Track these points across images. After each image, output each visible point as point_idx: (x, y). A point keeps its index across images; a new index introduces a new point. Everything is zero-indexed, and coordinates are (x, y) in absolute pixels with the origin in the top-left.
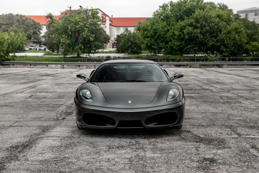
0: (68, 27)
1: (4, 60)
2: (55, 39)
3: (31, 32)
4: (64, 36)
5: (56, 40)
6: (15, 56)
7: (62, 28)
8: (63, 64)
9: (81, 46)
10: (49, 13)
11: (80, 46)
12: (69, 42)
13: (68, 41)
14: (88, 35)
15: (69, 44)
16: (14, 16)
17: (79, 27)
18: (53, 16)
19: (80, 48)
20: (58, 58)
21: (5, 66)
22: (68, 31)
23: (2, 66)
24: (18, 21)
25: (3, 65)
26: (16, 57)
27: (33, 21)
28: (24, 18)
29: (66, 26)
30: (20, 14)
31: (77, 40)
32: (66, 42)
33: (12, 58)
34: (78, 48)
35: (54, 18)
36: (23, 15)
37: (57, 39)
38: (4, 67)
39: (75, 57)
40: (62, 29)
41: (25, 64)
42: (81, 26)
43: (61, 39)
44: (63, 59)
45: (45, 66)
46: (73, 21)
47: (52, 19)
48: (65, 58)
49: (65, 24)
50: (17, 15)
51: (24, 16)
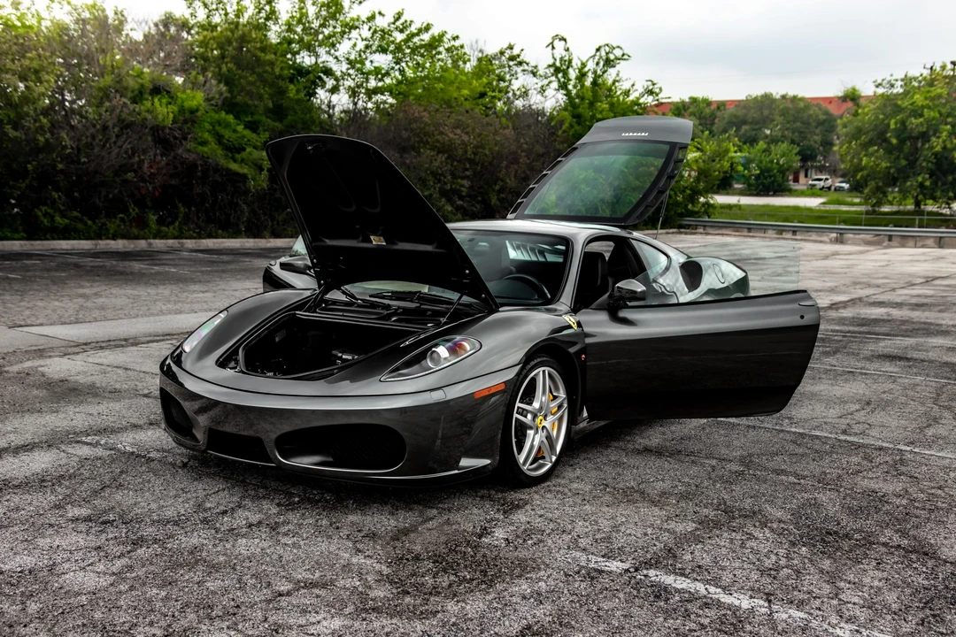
0: (888, 125)
1: (682, 215)
2: (849, 158)
3: (816, 142)
4: (877, 151)
5: (851, 161)
6: (707, 204)
7: (872, 127)
8: (841, 229)
9: (924, 179)
10: (849, 86)
11: (920, 179)
12: (887, 168)
13: (884, 165)
14: (949, 146)
15: (889, 173)
16: (775, 100)
17: (921, 124)
18: (860, 97)
19: (921, 185)
20: (856, 212)
21: (682, 230)
22: (889, 135)
23: (675, 230)
24: (784, 113)
25: (681, 227)
26: (712, 206)
27: (827, 113)
28: (802, 104)
29: (883, 120)
30: (791, 93)
31: (912, 164)
32: (878, 165)
33: (703, 209)
34: (911, 185)
35: (862, 102)
36: (800, 96)
37: (853, 157)
38: (681, 233)
39: (908, 213)
40: (870, 131)
41: (735, 227)
42: (928, 121)
43: (864, 158)
44: (864, 216)
45: (789, 235)
46: (904, 106)
47: (858, 106)
48: (874, 212)
49: (881, 117)
50: (784, 97)
51: (802, 99)
